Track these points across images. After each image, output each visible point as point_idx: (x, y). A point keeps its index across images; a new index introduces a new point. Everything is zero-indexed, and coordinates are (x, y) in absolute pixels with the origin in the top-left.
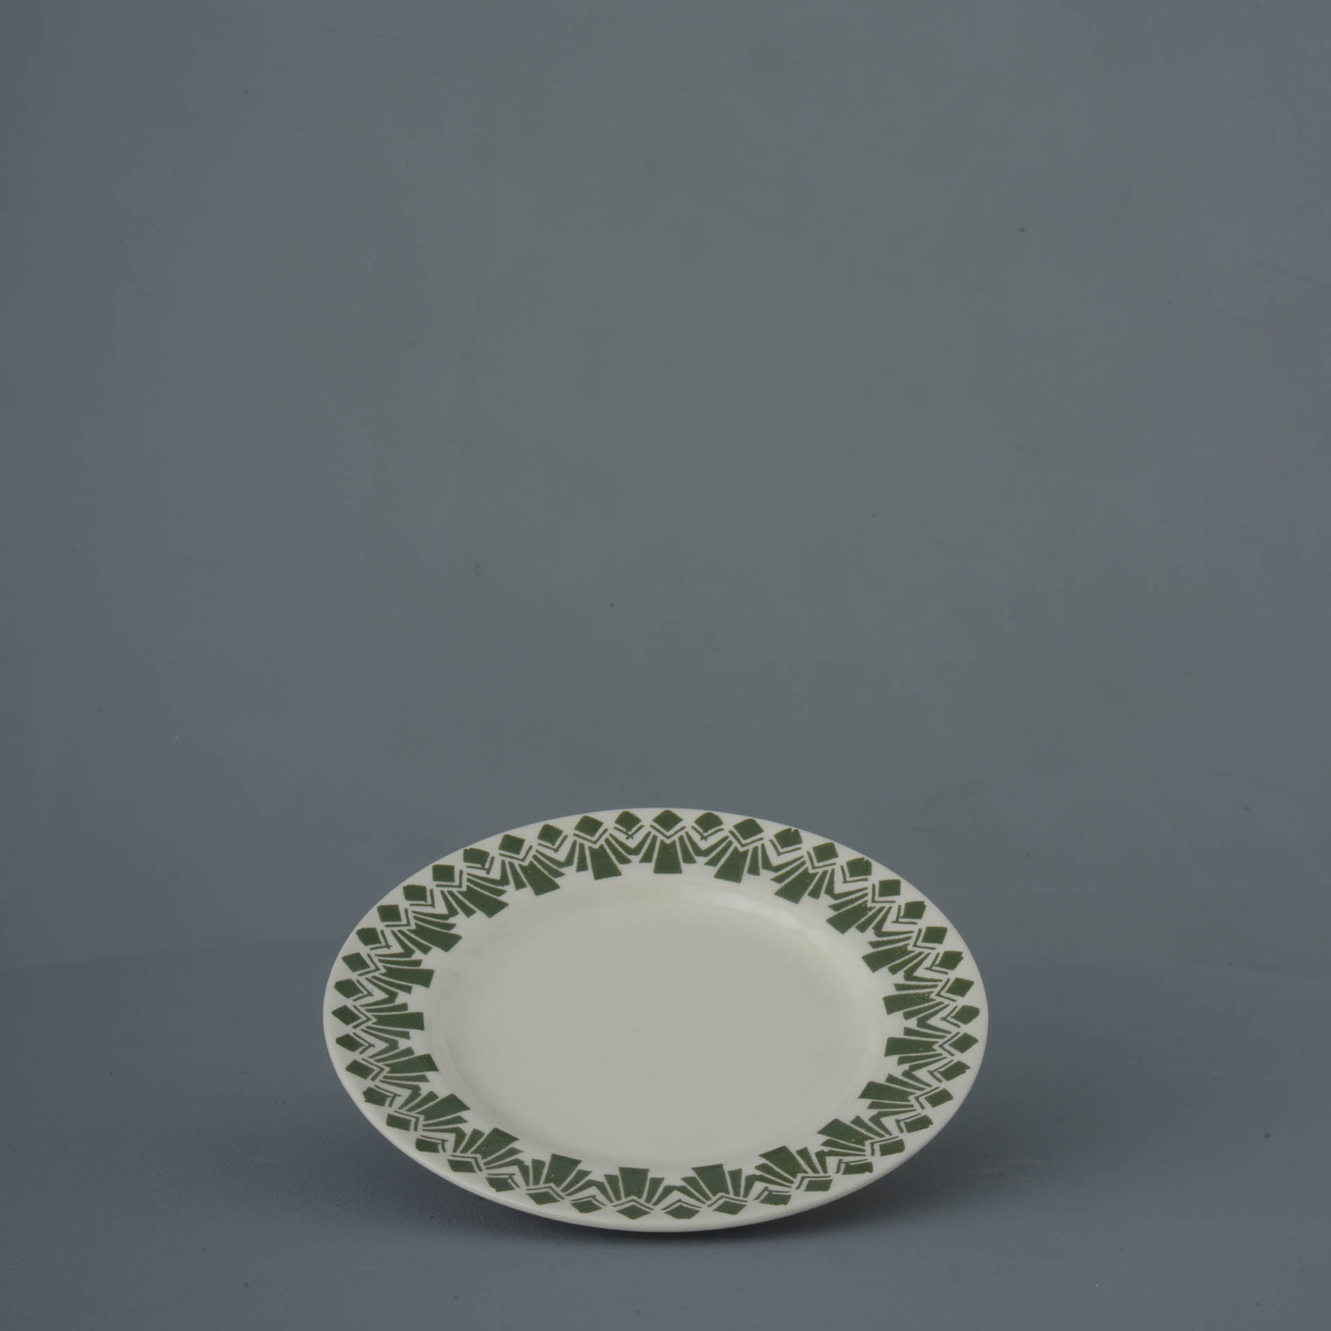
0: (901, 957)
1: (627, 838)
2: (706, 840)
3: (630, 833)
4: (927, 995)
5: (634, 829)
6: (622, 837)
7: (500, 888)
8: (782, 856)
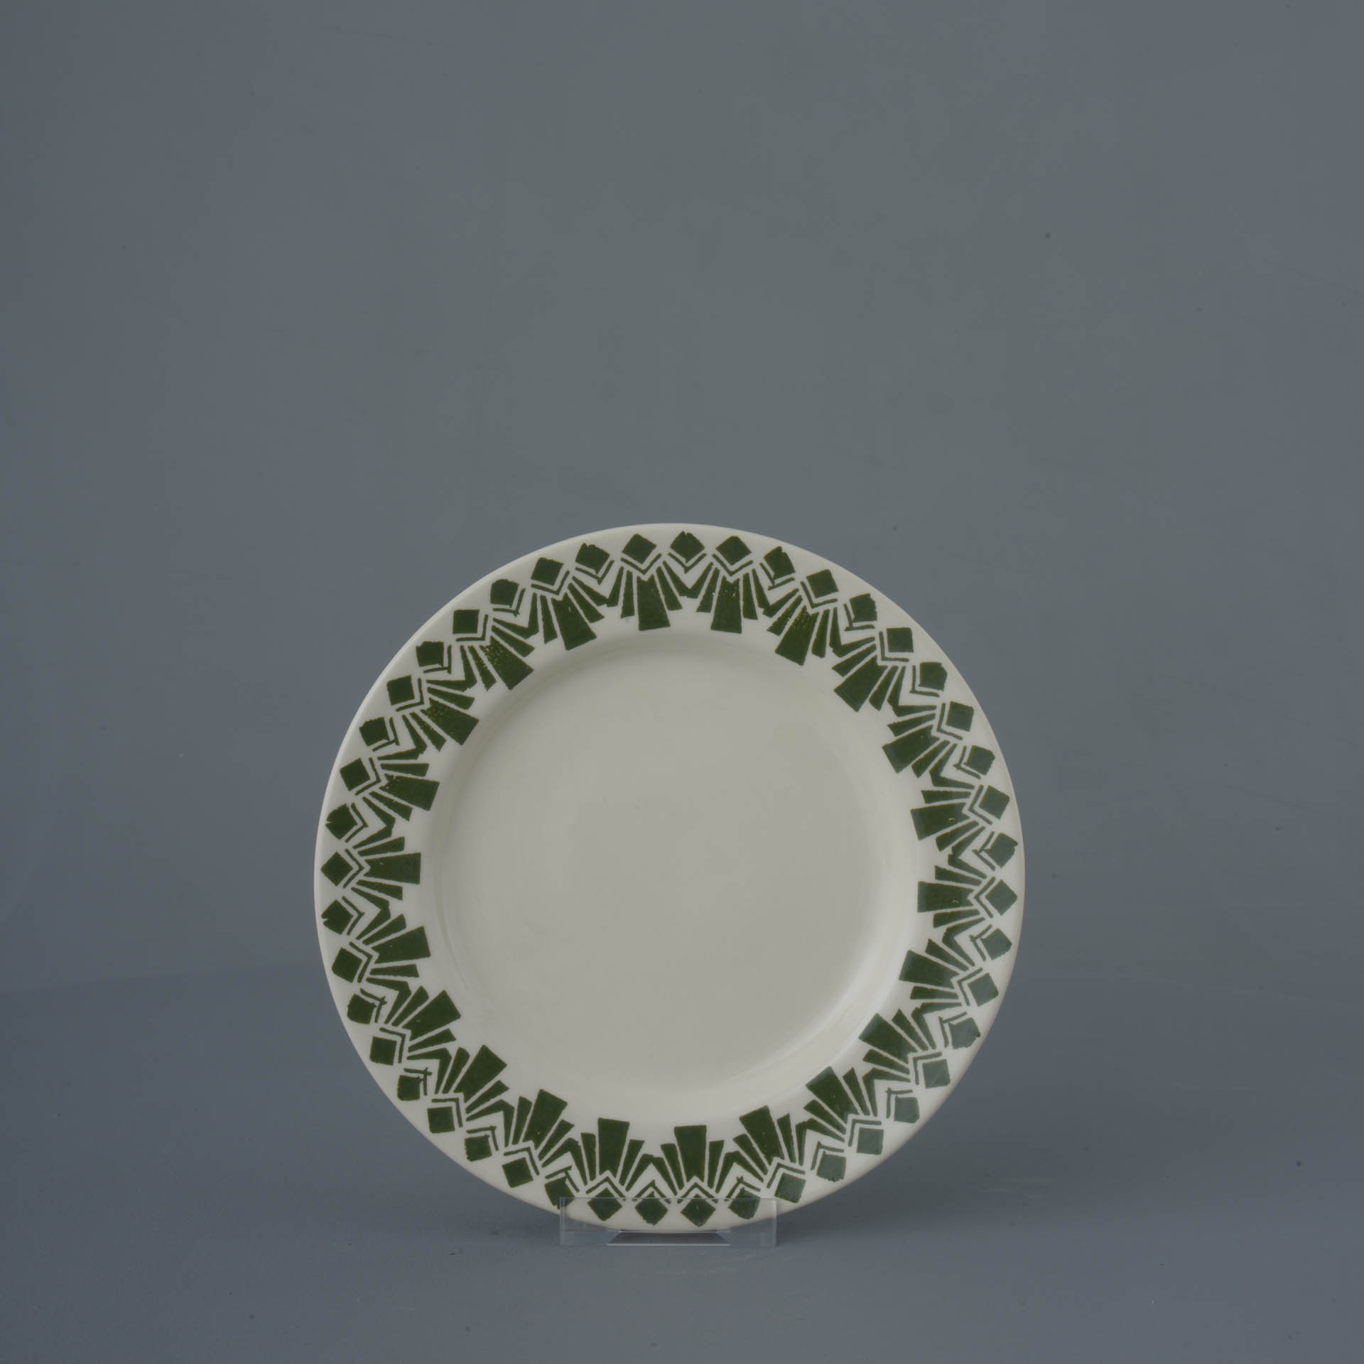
0: (445, 707)
1: (430, 1074)
2: (383, 998)
3: (422, 1076)
4: (487, 650)
5: (414, 1075)
6: (432, 1081)
7: (581, 1143)
8: (361, 910)
